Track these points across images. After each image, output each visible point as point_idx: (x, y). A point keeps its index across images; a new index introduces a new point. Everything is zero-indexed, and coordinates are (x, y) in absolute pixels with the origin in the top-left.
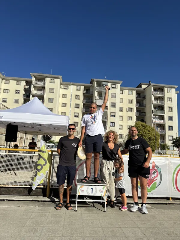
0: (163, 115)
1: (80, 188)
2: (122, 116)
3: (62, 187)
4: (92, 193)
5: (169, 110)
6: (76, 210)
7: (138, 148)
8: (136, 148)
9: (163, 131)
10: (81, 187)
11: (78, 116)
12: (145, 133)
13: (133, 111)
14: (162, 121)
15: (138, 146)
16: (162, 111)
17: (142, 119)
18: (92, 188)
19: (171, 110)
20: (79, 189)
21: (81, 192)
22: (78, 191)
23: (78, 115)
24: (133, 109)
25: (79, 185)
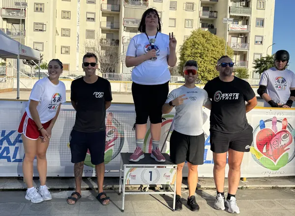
0: (248, 15)
1: (130, 173)
2: (175, 19)
3: (80, 166)
4: (151, 180)
5: (259, 7)
6: (123, 209)
7: (237, 98)
8: (232, 97)
9: (244, 44)
10: (131, 171)
11: (93, 19)
12: (208, 51)
13: (195, 9)
14: (246, 27)
15: (237, 95)
16: (246, 9)
17: (210, 23)
18: (151, 172)
19: (262, 7)
20: (127, 174)
21: (130, 179)
22: (126, 177)
23: (93, 17)
24: (195, 5)
25: (127, 167)
